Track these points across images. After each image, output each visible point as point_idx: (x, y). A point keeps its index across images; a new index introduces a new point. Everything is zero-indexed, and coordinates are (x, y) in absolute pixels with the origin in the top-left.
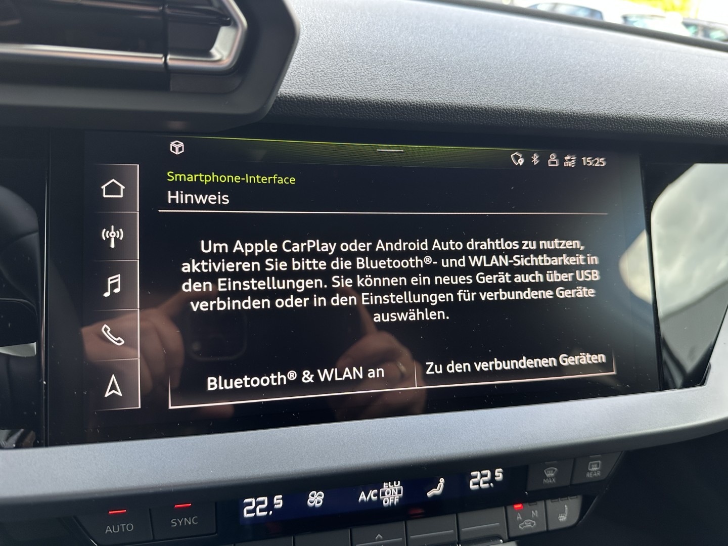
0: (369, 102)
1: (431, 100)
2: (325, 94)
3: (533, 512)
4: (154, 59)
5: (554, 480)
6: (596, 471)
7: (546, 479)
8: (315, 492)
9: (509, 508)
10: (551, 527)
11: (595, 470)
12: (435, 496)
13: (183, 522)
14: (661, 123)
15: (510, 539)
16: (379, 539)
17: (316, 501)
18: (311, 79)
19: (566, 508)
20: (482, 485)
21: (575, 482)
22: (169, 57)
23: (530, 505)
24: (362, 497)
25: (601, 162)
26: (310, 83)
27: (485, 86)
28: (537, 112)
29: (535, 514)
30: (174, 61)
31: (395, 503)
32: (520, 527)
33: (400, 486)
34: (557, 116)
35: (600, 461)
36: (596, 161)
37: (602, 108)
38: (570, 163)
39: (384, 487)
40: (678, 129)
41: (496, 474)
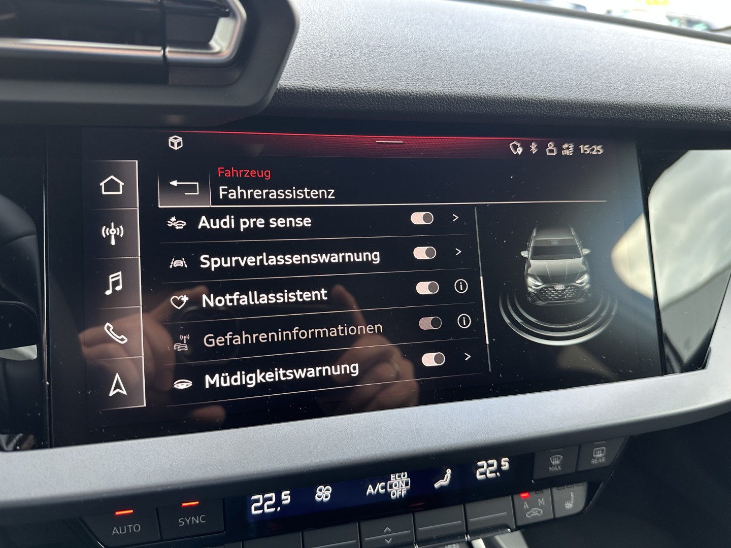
0: (369, 92)
1: (430, 90)
2: (324, 86)
3: (539, 500)
4: (153, 52)
5: (559, 468)
6: (601, 458)
7: (551, 467)
8: (323, 487)
9: (516, 497)
10: (558, 515)
11: (599, 456)
12: (442, 487)
13: (191, 521)
14: (657, 110)
15: (518, 528)
16: (388, 532)
17: (324, 495)
18: (310, 70)
19: (572, 496)
20: (489, 475)
21: (581, 469)
22: (167, 49)
23: (536, 494)
24: (370, 490)
25: (598, 149)
26: (309, 75)
27: (483, 75)
28: (535, 100)
29: (541, 502)
30: (173, 54)
31: (403, 495)
32: (527, 516)
33: (408, 478)
34: (555, 104)
35: (604, 448)
36: (594, 149)
37: (599, 95)
38: (568, 151)
39: (392, 479)
40: (673, 116)
41: (503, 463)
